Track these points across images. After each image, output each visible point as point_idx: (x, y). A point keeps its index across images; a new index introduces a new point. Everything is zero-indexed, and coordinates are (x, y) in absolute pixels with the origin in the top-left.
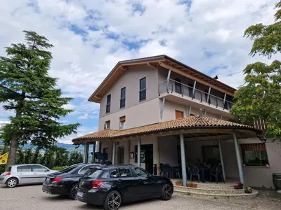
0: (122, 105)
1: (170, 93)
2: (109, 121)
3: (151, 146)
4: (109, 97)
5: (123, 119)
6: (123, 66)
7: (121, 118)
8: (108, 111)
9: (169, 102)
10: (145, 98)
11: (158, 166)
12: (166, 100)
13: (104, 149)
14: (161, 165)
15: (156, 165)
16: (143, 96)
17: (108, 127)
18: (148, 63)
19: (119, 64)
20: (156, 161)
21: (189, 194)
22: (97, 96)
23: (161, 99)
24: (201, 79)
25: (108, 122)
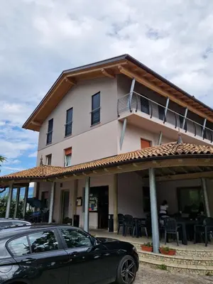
0: (68, 132)
1: (134, 112)
2: (51, 155)
3: (106, 188)
4: (51, 122)
5: (68, 152)
6: (68, 78)
7: (66, 150)
8: (49, 141)
9: (132, 125)
10: (99, 120)
11: (115, 217)
12: (127, 124)
13: (43, 193)
14: (119, 216)
15: (112, 216)
16: (95, 119)
17: (49, 162)
18: (102, 69)
19: (63, 75)
20: (112, 210)
21: (164, 267)
22: (35, 121)
23: (121, 122)
24: (176, 96)
25: (49, 157)
